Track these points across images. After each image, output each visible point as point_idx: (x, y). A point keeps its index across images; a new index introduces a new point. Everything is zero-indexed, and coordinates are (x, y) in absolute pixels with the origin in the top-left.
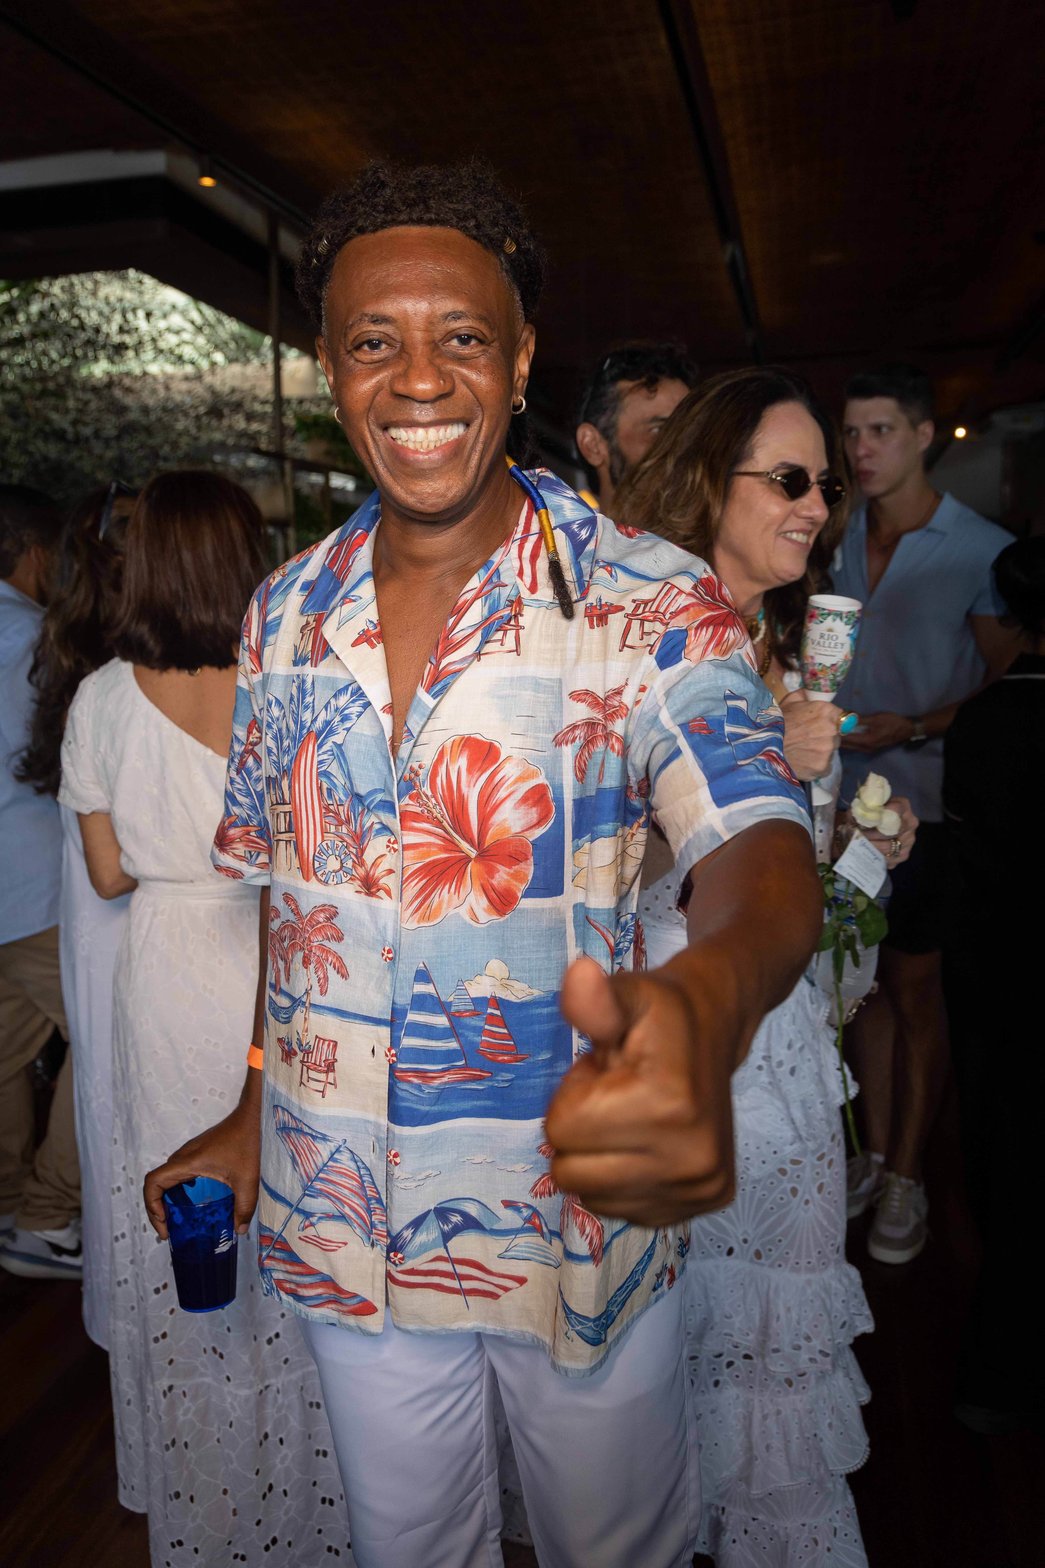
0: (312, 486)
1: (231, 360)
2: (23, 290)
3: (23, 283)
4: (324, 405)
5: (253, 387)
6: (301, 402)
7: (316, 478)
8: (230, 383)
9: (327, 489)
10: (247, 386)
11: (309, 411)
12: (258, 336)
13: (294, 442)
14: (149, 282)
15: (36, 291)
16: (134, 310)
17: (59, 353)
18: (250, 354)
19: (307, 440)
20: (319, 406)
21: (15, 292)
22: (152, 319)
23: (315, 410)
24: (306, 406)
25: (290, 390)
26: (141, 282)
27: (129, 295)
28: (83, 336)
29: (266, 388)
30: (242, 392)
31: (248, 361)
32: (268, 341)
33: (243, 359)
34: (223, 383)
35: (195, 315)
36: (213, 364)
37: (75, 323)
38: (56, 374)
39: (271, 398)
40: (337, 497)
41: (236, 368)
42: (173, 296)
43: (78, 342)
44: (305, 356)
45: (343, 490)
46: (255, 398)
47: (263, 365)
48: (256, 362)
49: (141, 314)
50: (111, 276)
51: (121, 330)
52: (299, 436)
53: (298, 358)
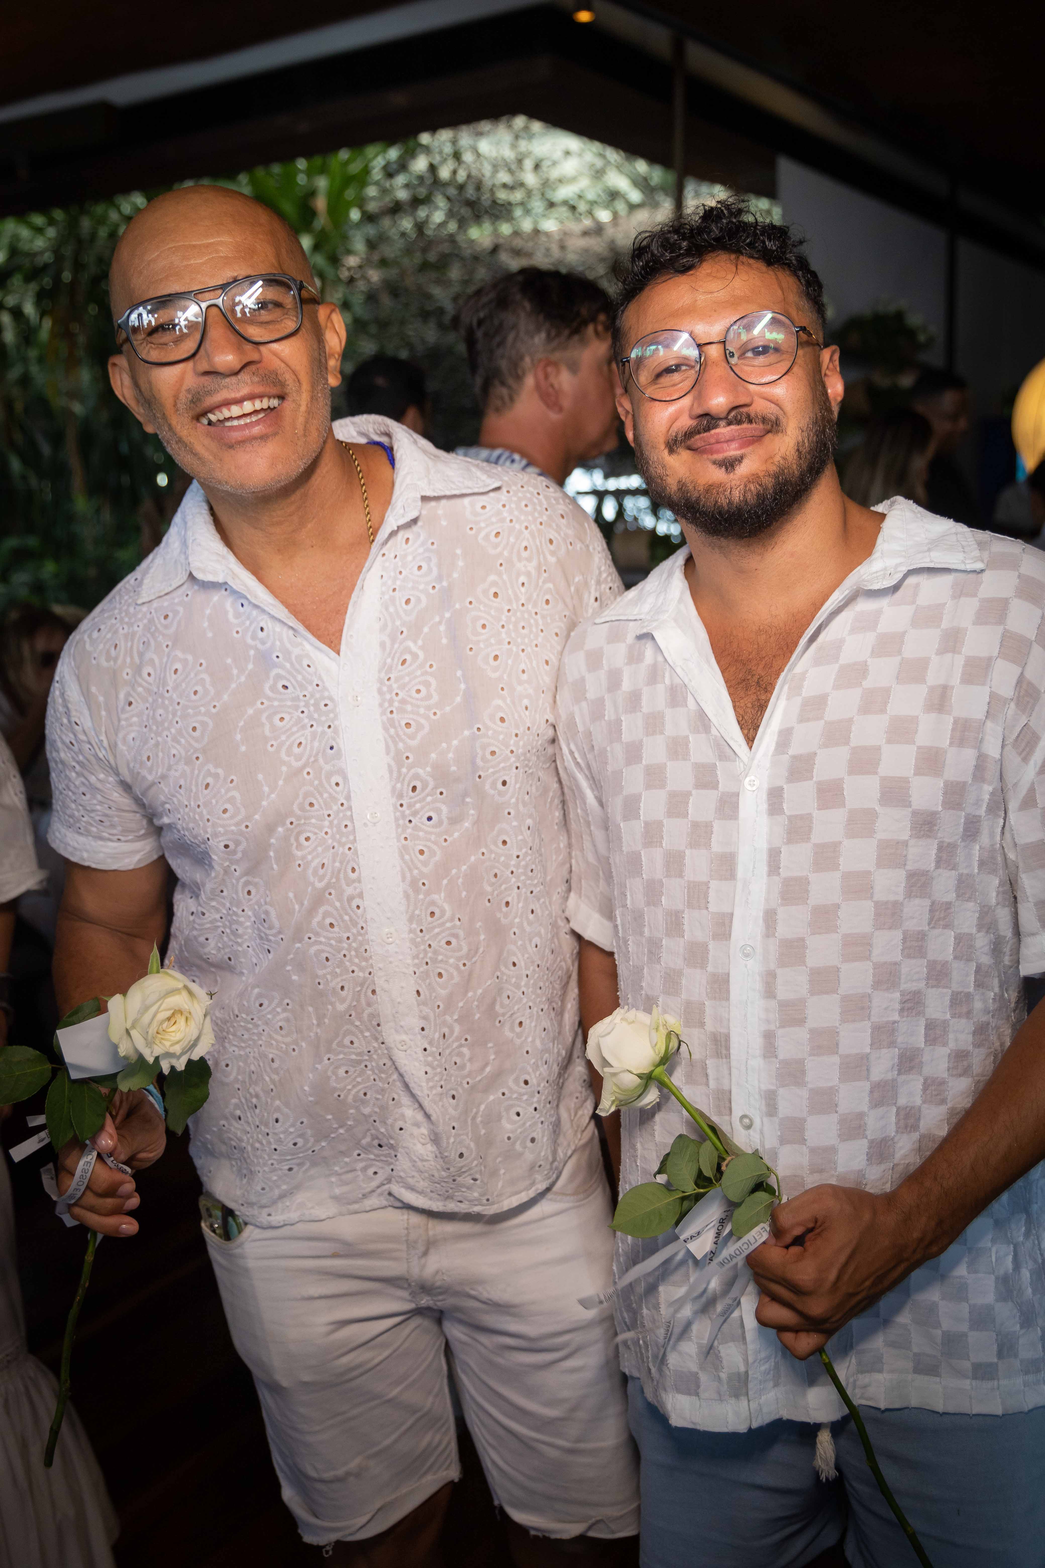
3: (406, 138)
14: (539, 128)
15: (418, 147)
26: (528, 129)
34: (626, 236)
35: (592, 159)
38: (441, 242)
49: (529, 166)
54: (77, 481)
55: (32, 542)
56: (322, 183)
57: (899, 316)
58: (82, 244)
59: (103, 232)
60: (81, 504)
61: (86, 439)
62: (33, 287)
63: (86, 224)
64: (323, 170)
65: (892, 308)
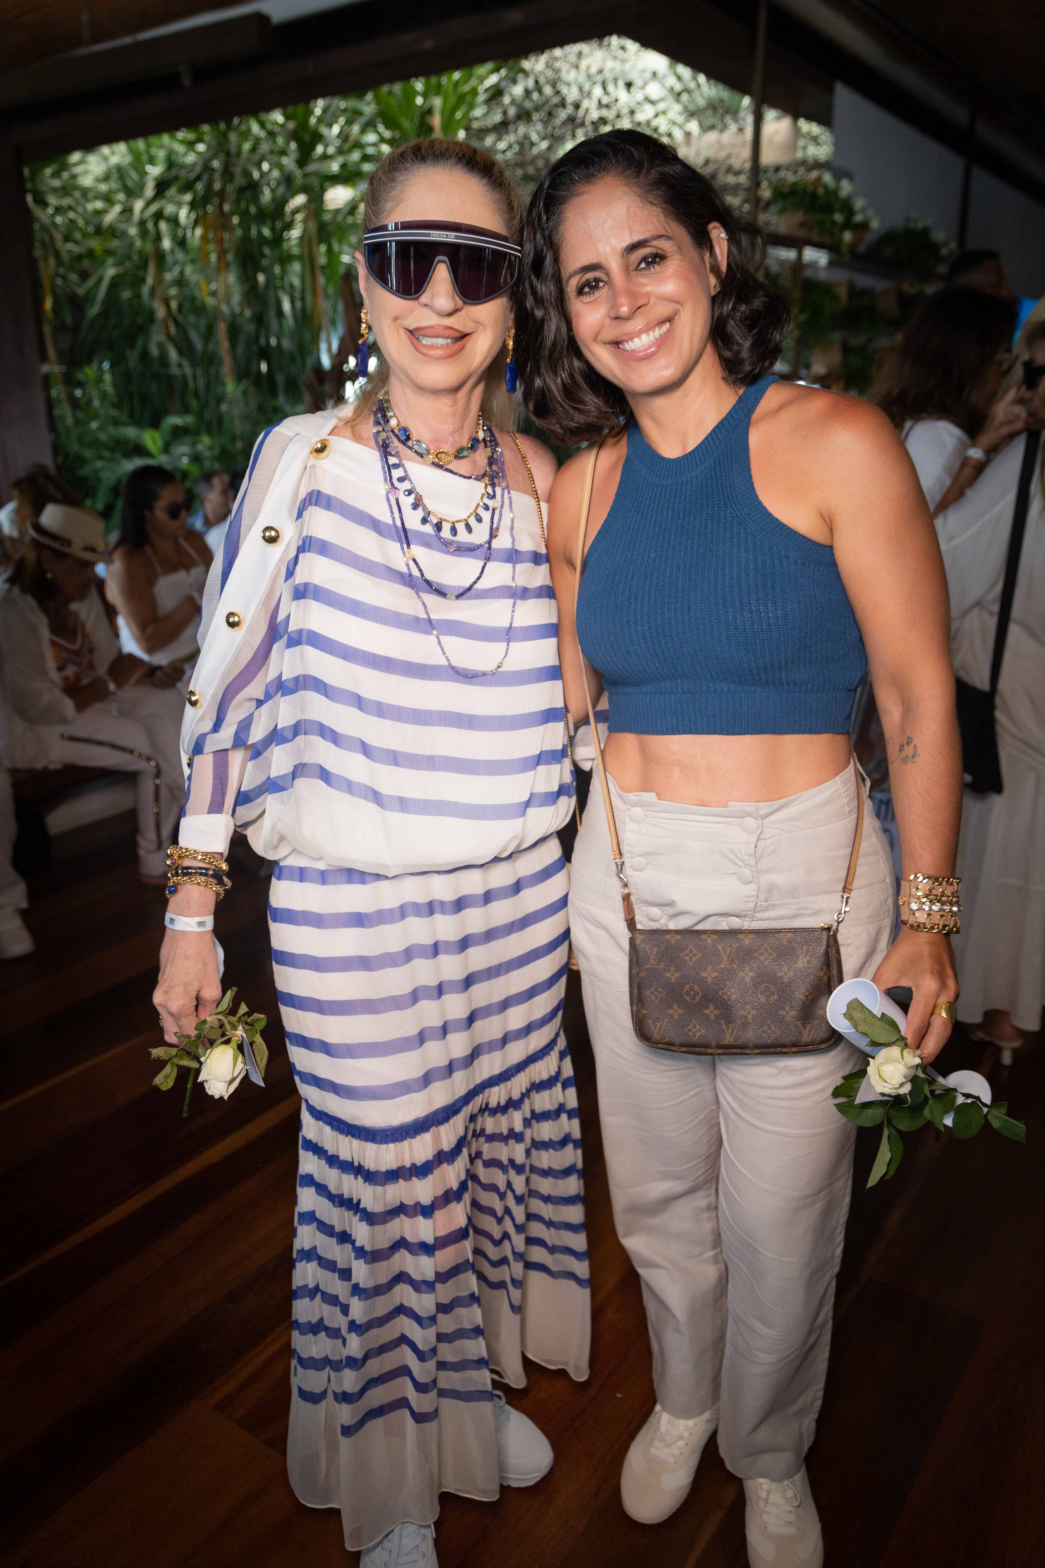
0: (782, 263)
1: (706, 128)
2: (510, 69)
3: (511, 62)
4: (802, 170)
5: (729, 156)
6: (777, 169)
7: (789, 254)
8: (705, 153)
9: (798, 265)
10: (722, 155)
11: (784, 179)
12: (736, 96)
13: (767, 215)
14: (632, 46)
15: (523, 71)
16: (615, 80)
17: (538, 134)
18: (728, 119)
19: (781, 212)
20: (795, 172)
21: (503, 72)
22: (632, 89)
23: (791, 178)
24: (782, 173)
25: (768, 157)
26: (623, 48)
27: (610, 64)
28: (563, 115)
29: (742, 157)
30: (716, 161)
31: (724, 127)
32: (746, 101)
33: (720, 126)
34: (698, 153)
35: (671, 81)
36: (688, 134)
37: (556, 100)
38: (535, 158)
39: (748, 165)
40: (808, 273)
41: (712, 136)
42: (656, 61)
43: (558, 121)
44: (785, 116)
45: (813, 265)
46: (729, 170)
47: (741, 130)
48: (733, 128)
49: (621, 83)
50: (594, 44)
51: (600, 105)
52: (774, 208)
53: (778, 118)
54: (227, 367)
55: (188, 420)
56: (437, 102)
57: (925, 232)
58: (229, 157)
59: (247, 146)
60: (231, 387)
61: (234, 331)
62: (188, 197)
63: (233, 137)
64: (439, 90)
65: (920, 225)
